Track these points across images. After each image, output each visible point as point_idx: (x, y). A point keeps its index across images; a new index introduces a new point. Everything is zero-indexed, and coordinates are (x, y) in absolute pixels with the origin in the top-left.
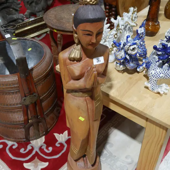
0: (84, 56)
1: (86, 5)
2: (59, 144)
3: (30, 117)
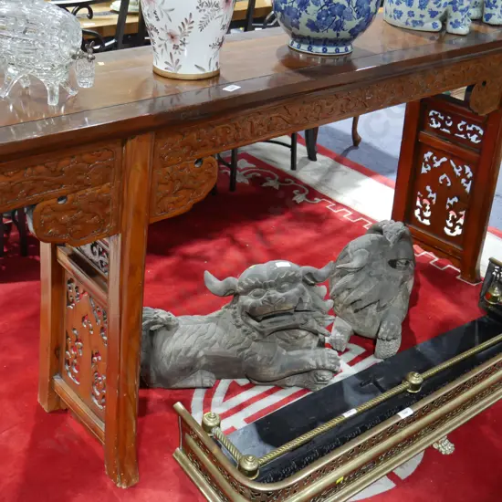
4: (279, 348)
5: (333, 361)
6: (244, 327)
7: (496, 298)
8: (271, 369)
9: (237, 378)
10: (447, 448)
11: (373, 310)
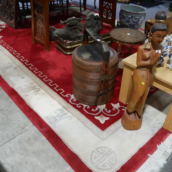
0: (152, 48)
1: (160, 23)
2: (115, 109)
3: (101, 90)
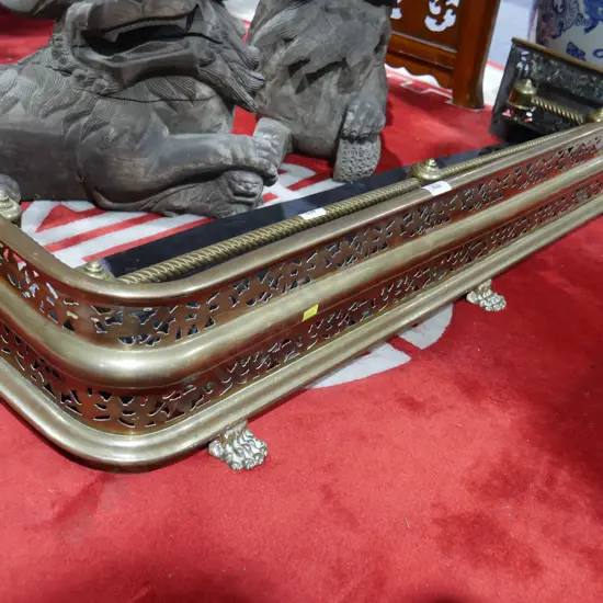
4: (155, 117)
5: (265, 154)
6: (77, 72)
7: (528, 97)
8: (138, 161)
9: (66, 200)
10: (493, 302)
11: (330, 84)
